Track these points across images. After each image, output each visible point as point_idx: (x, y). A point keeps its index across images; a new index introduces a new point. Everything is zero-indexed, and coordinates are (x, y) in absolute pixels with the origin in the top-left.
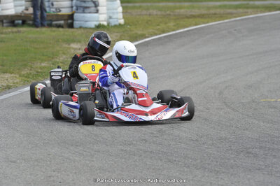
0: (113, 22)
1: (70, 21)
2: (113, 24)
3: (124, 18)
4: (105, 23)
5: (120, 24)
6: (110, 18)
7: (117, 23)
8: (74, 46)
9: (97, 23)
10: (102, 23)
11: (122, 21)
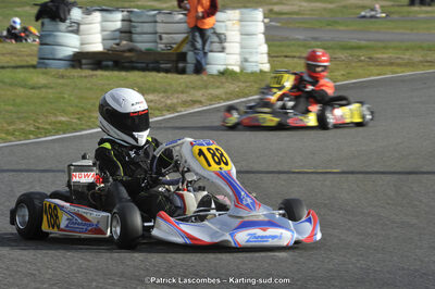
0: (252, 67)
1: (181, 65)
2: (249, 70)
3: (269, 62)
4: (237, 69)
5: (261, 71)
6: (246, 60)
7: (257, 69)
9: (222, 68)
10: (230, 67)
11: (266, 67)
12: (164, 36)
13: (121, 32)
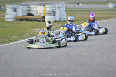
0: (62, 20)
1: (43, 19)
4: (58, 20)
5: (65, 21)
8: (37, 29)
12: (39, 12)
13: (27, 11)
